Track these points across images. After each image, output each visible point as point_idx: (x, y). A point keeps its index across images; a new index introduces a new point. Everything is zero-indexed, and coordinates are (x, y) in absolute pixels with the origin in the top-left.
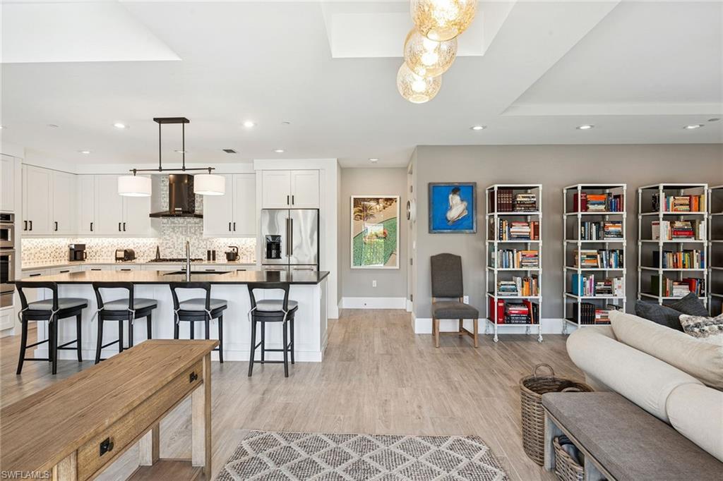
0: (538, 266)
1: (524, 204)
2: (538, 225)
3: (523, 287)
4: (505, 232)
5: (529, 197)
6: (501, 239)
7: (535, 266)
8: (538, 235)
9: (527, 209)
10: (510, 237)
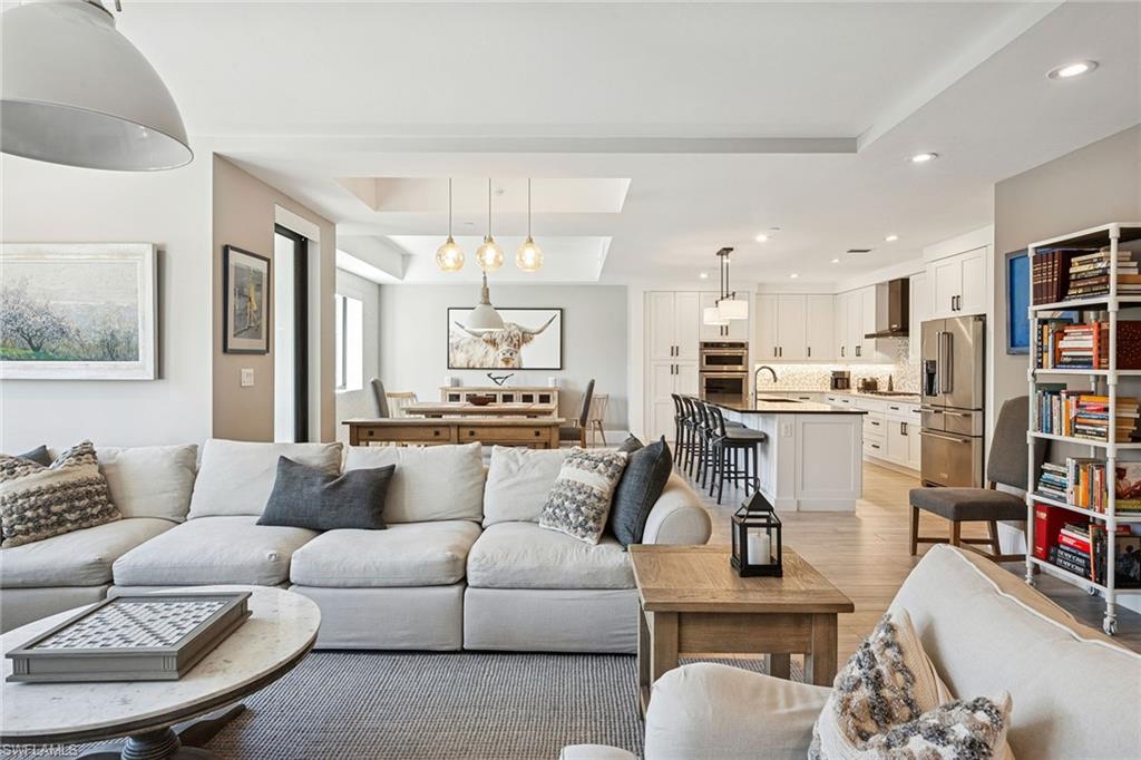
0: (1105, 435)
1: (1083, 279)
2: (1108, 331)
3: (1077, 483)
4: (1047, 352)
5: (1091, 261)
6: (1040, 365)
7: (1099, 434)
8: (1107, 356)
9: (1090, 293)
10: (1057, 363)
